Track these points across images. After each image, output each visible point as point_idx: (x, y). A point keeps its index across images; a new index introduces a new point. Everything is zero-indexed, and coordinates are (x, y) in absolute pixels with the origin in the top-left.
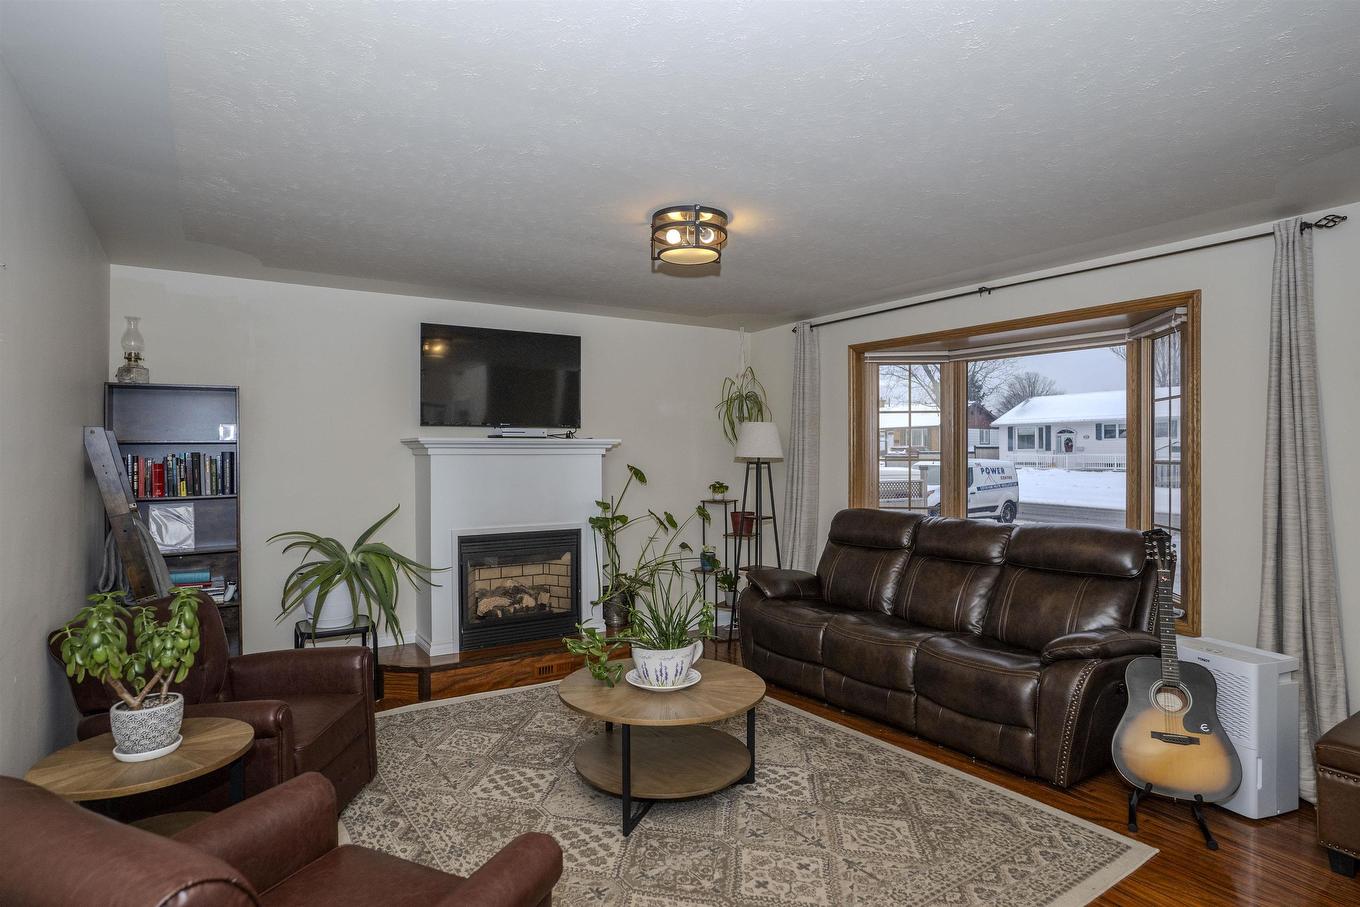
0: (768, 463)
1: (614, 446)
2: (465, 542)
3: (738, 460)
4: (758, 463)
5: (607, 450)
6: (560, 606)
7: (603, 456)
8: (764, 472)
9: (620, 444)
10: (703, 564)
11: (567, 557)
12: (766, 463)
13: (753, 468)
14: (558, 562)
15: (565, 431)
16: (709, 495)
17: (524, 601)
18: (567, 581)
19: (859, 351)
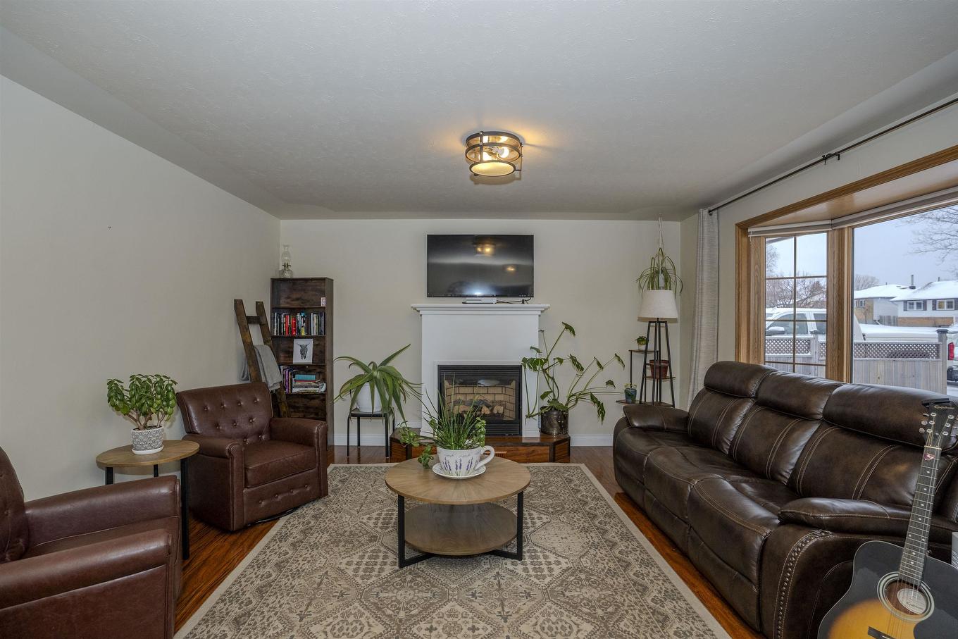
0: (665, 322)
1: (546, 309)
2: (442, 369)
3: (641, 319)
4: (658, 322)
5: (542, 312)
6: (510, 415)
7: (539, 316)
8: (663, 330)
9: (549, 308)
10: (627, 398)
11: (513, 384)
12: (663, 322)
13: (653, 326)
14: (509, 386)
15: (521, 299)
16: (636, 347)
17: (483, 410)
18: (513, 399)
19: (743, 227)
